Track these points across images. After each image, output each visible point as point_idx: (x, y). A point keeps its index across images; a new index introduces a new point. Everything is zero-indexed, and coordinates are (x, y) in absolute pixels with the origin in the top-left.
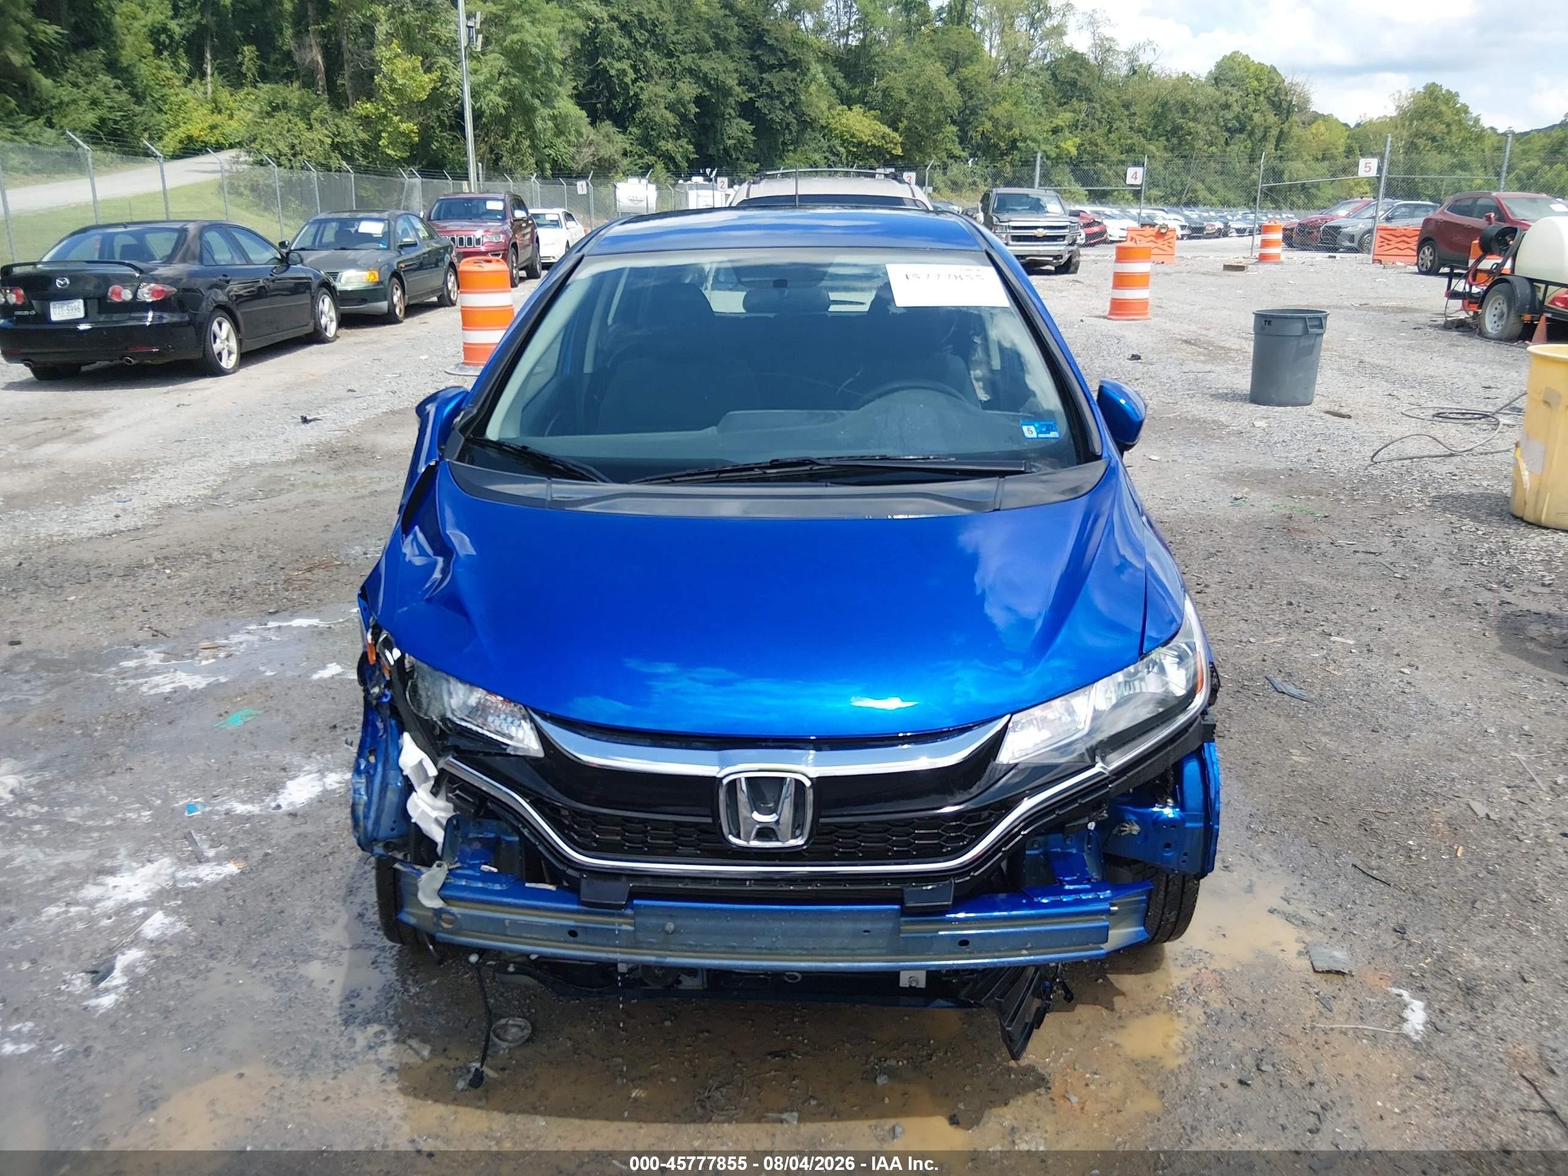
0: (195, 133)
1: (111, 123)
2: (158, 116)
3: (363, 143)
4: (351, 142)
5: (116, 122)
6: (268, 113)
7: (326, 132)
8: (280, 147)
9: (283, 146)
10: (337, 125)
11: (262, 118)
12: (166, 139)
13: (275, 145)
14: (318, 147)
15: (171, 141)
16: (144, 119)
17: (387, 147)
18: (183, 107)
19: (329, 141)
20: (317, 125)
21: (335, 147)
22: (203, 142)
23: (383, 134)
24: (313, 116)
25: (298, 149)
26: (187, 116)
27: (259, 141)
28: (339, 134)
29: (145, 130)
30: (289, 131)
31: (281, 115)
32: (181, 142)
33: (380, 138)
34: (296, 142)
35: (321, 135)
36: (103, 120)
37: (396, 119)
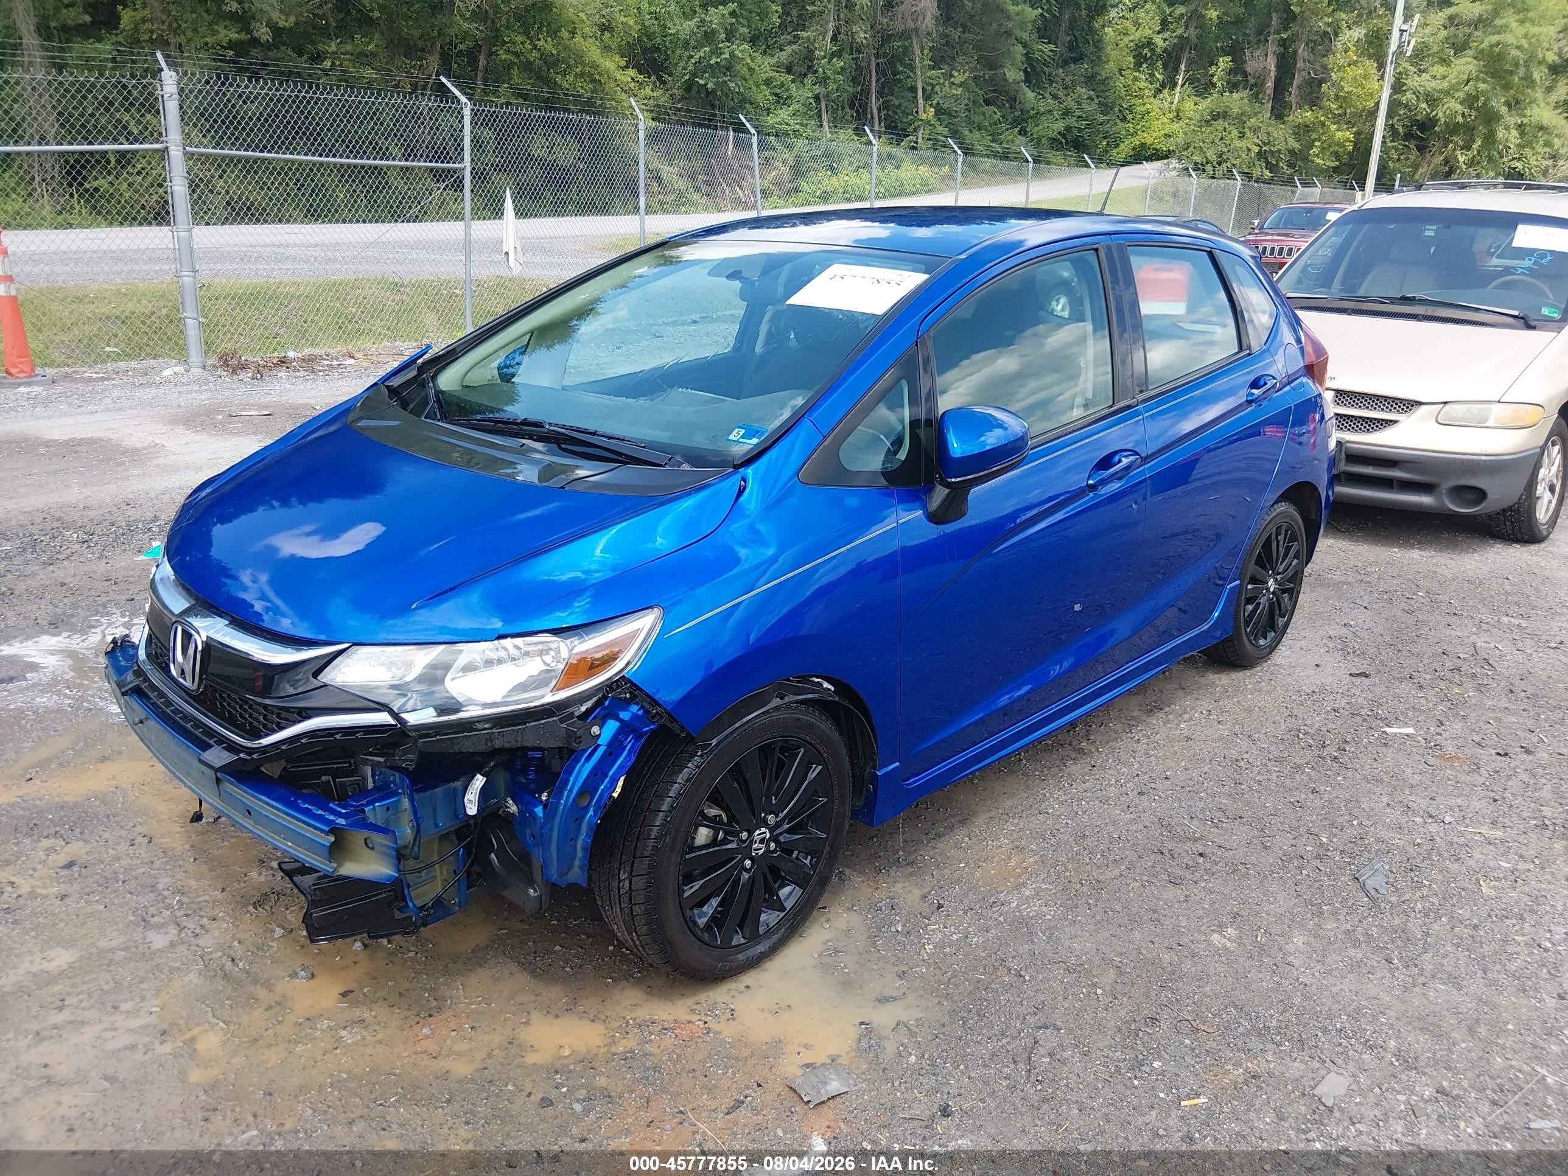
0: (1149, 140)
1: (1075, 132)
2: (1121, 125)
3: (1292, 152)
4: (1279, 151)
5: (1080, 130)
6: (1207, 122)
7: (1256, 140)
8: (1208, 155)
9: (1211, 155)
10: (1268, 133)
11: (1200, 127)
12: (1122, 146)
13: (1205, 153)
14: (1244, 156)
15: (1125, 149)
16: (1107, 127)
17: (1317, 156)
18: (1146, 117)
19: (1257, 149)
20: (1249, 134)
21: (1260, 155)
22: (1155, 149)
23: (1317, 143)
24: (1249, 124)
25: (1225, 157)
26: (1147, 124)
27: (1191, 148)
28: (1269, 143)
29: (1105, 138)
30: (1222, 139)
31: (1220, 124)
32: (1134, 149)
33: (1312, 146)
34: (1225, 150)
35: (1251, 143)
36: (1068, 129)
37: (1333, 127)
